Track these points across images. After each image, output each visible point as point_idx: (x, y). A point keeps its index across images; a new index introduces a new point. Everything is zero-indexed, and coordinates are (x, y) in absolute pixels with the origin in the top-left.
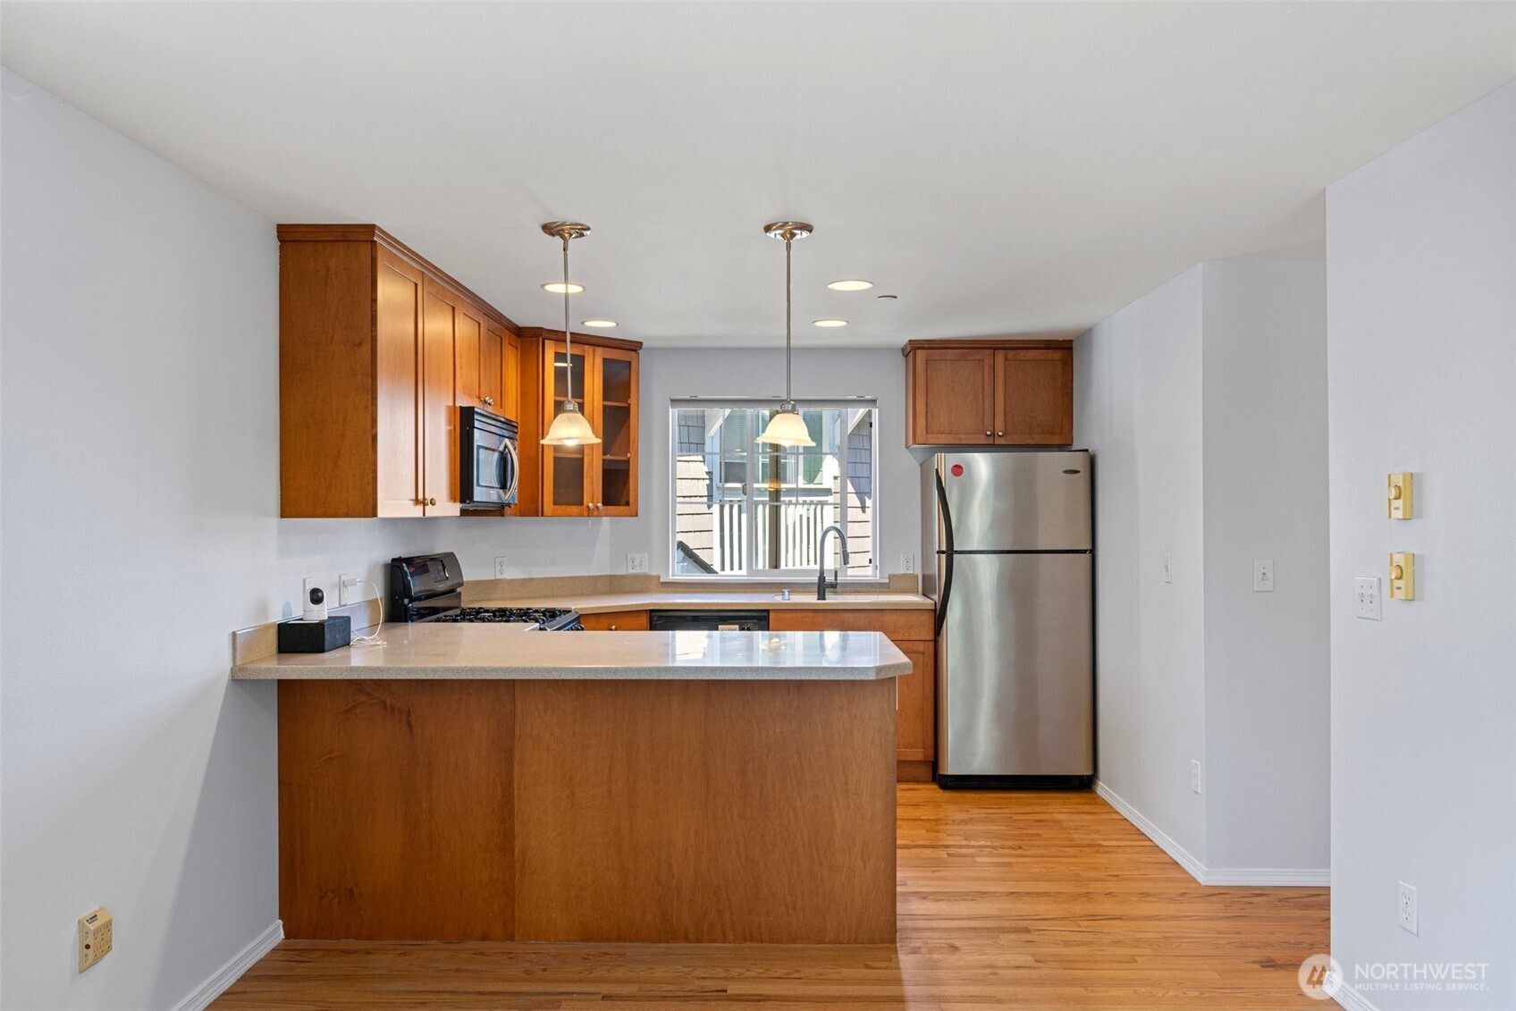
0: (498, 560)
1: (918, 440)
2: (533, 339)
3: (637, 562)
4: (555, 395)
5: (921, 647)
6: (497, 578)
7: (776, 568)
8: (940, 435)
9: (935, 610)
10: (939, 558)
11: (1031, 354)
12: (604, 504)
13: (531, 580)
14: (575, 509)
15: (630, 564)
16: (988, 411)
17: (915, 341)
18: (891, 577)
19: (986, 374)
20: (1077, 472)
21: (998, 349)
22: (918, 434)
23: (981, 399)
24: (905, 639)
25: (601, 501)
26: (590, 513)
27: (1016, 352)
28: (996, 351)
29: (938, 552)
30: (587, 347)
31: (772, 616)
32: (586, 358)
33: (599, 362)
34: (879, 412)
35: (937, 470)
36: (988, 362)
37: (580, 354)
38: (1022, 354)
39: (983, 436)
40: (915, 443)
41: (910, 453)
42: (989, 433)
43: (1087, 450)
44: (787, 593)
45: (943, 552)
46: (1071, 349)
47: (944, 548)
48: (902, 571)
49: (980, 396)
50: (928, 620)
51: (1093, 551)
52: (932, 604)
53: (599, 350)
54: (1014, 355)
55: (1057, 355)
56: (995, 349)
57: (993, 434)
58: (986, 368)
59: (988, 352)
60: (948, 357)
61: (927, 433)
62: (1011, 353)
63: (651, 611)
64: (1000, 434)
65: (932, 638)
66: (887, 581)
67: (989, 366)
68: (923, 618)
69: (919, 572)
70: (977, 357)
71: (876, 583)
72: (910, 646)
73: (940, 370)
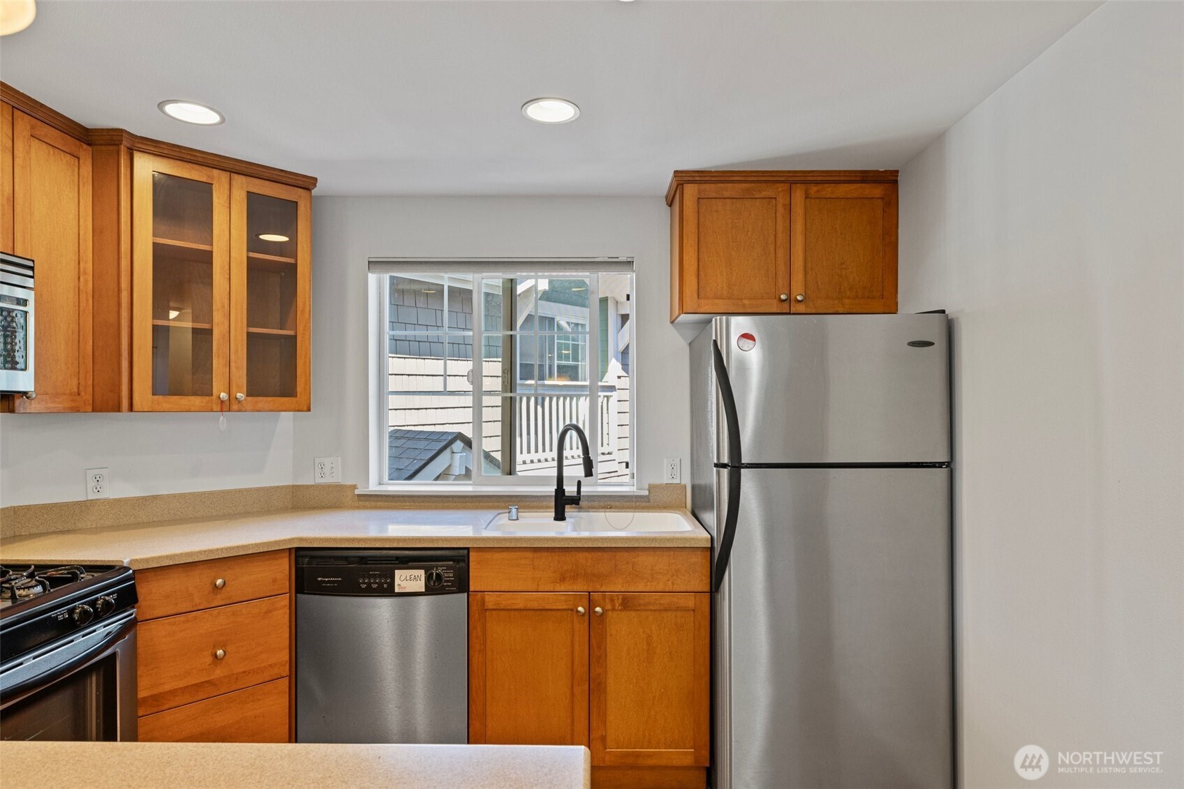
0: (91, 474)
1: (687, 308)
2: (111, 148)
3: (327, 470)
4: (154, 235)
5: (690, 602)
6: (90, 498)
7: (510, 474)
8: (717, 301)
9: (712, 549)
10: (718, 473)
11: (843, 190)
12: (249, 394)
13: (155, 497)
14: (197, 401)
15: (318, 470)
16: (782, 267)
17: (682, 172)
18: (651, 488)
19: (779, 218)
20: (930, 344)
21: (796, 182)
22: (687, 299)
23: (773, 252)
24: (667, 590)
25: (245, 389)
26: (225, 407)
27: (820, 187)
28: (793, 186)
29: (716, 465)
30: (216, 172)
31: (473, 556)
32: (215, 188)
33: (240, 198)
34: (636, 276)
35: (715, 342)
36: (782, 200)
37: (204, 179)
38: (828, 190)
39: (775, 302)
40: (682, 311)
41: (677, 329)
42: (783, 297)
43: (943, 312)
44: (514, 511)
45: (724, 466)
46: (896, 182)
47: (725, 460)
48: (666, 480)
49: (772, 248)
50: (701, 565)
51: (949, 465)
52: (706, 540)
53: (239, 180)
54: (818, 191)
55: (877, 191)
56: (793, 183)
57: (789, 300)
58: (780, 209)
59: (781, 187)
60: (726, 194)
61: (698, 298)
62: (814, 189)
63: (298, 549)
64: (799, 298)
65: (707, 588)
66: (646, 493)
67: (784, 205)
68: (694, 560)
69: (687, 481)
70: (764, 194)
71: (632, 496)
72: (675, 600)
73: (717, 211)
